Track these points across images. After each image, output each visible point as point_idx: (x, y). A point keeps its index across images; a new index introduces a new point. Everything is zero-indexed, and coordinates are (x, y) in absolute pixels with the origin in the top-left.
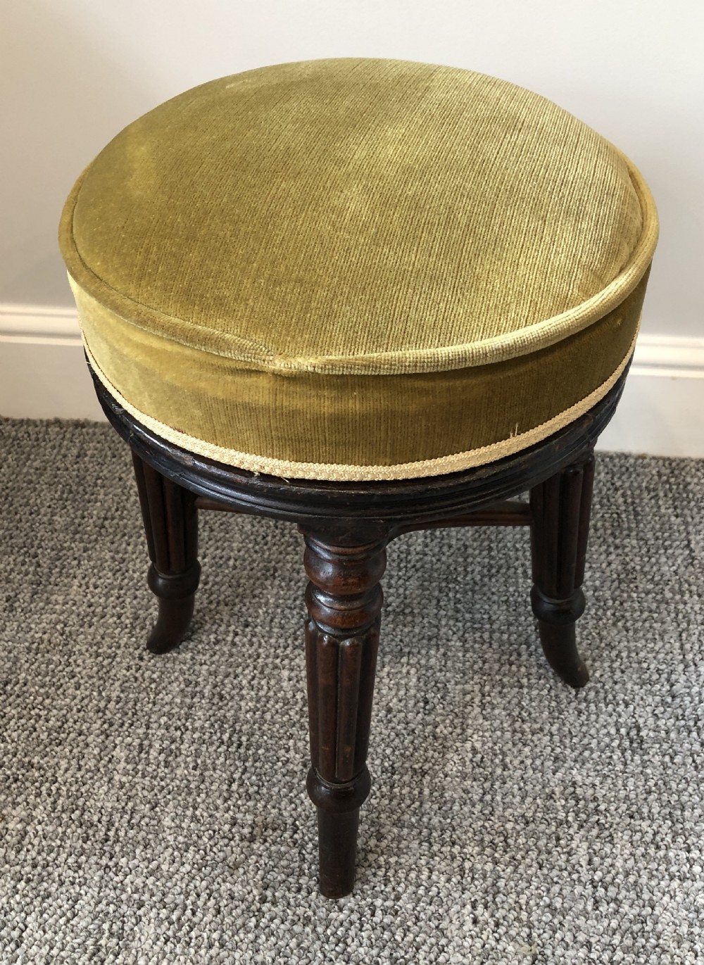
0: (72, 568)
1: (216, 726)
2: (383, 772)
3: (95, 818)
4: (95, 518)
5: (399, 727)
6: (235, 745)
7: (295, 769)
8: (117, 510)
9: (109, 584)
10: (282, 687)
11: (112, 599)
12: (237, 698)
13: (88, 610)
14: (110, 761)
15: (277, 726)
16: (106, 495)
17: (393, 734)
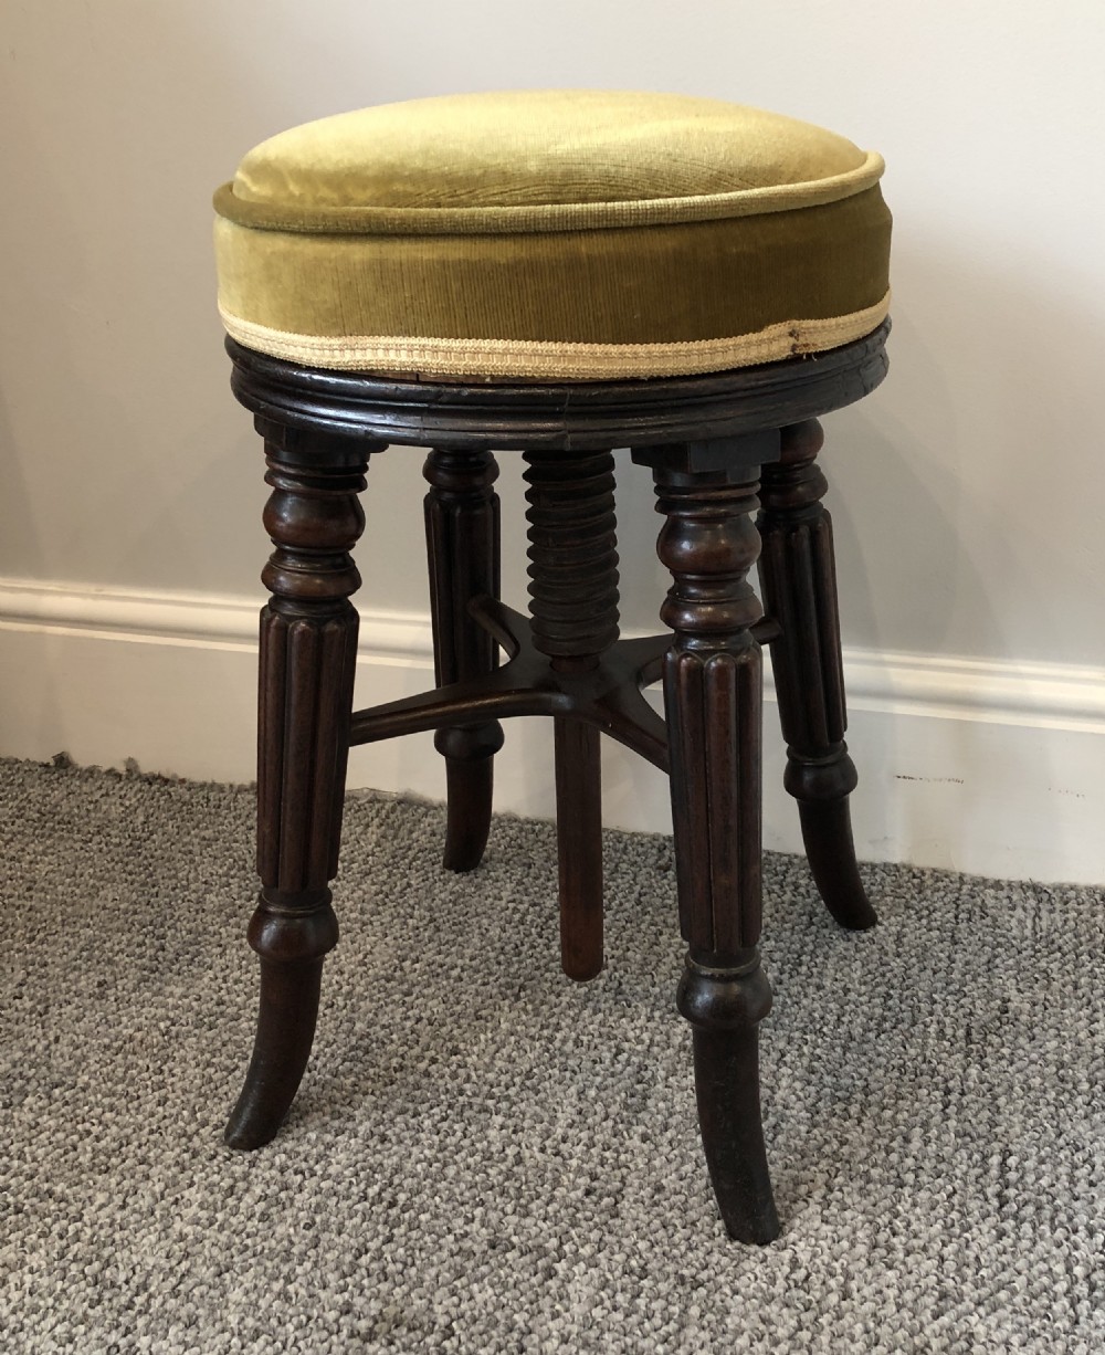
0: (211, 956)
1: (362, 1174)
2: (624, 1273)
3: (122, 1277)
5: (669, 1215)
6: (385, 1204)
7: (475, 1248)
10: (486, 1136)
12: (408, 1142)
14: (176, 1202)
15: (463, 1186)
17: (657, 1222)
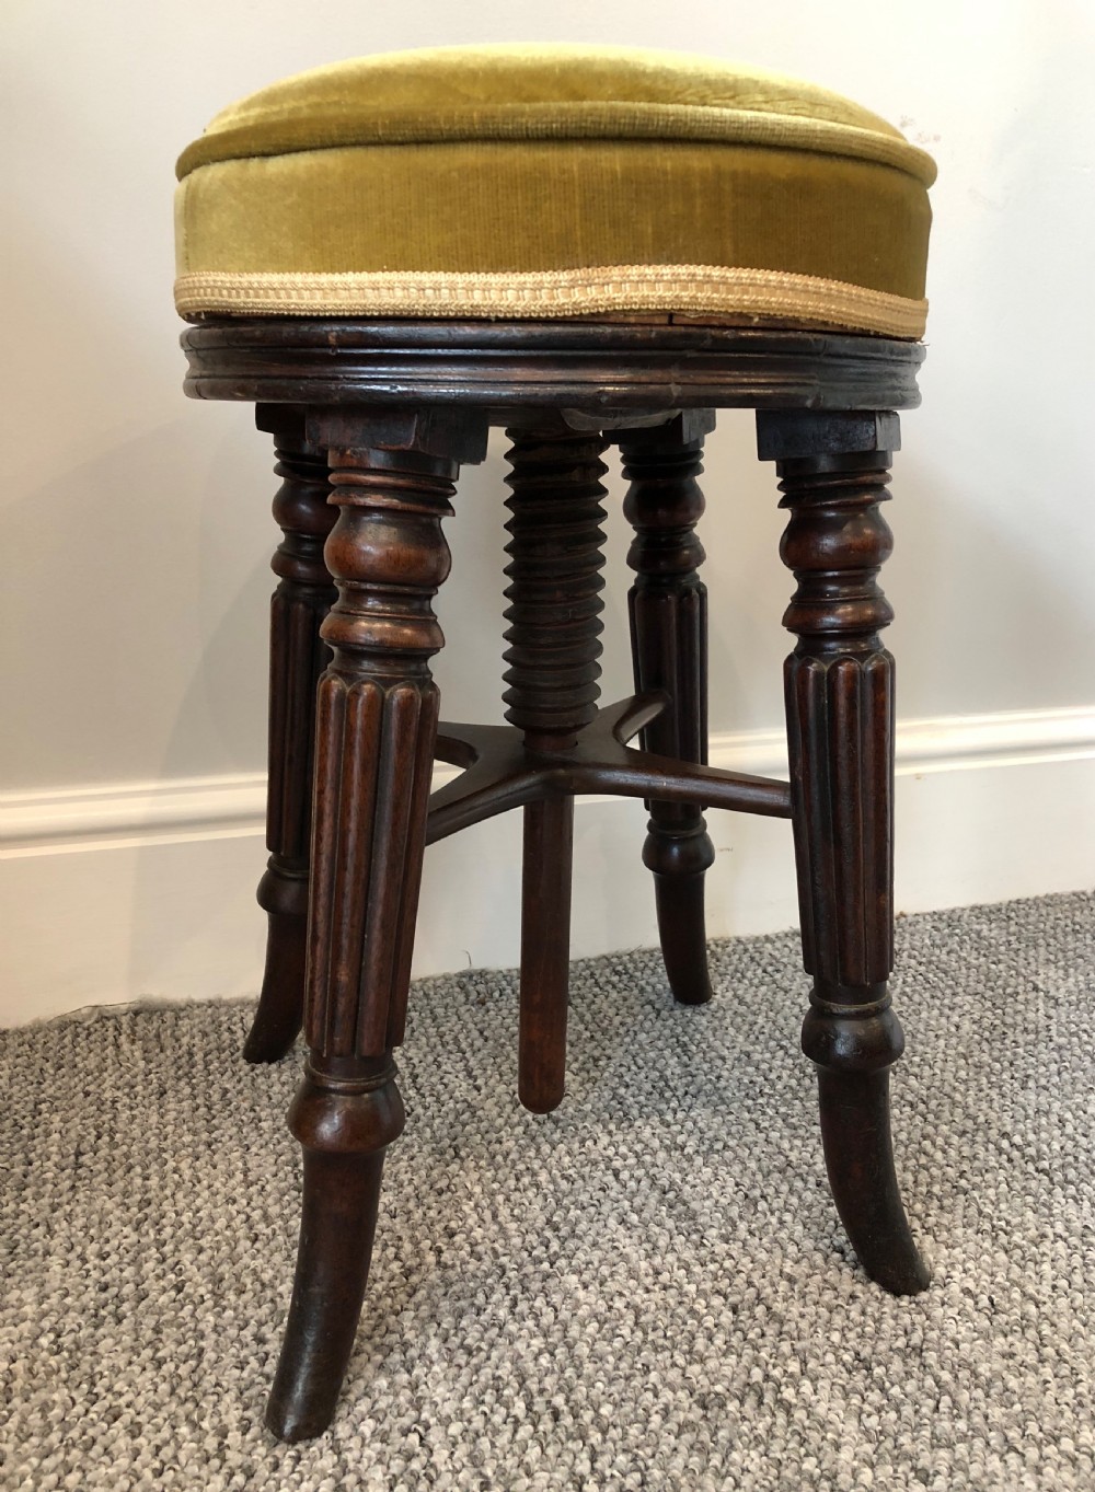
0: (37, 1241)
1: (486, 1399)
2: (850, 1372)
4: (55, 1158)
5: (825, 1298)
6: (547, 1417)
8: (99, 1137)
9: (132, 1245)
10: (578, 1300)
11: (150, 1265)
12: (502, 1342)
13: (103, 1296)
16: (65, 1121)
17: (823, 1311)
